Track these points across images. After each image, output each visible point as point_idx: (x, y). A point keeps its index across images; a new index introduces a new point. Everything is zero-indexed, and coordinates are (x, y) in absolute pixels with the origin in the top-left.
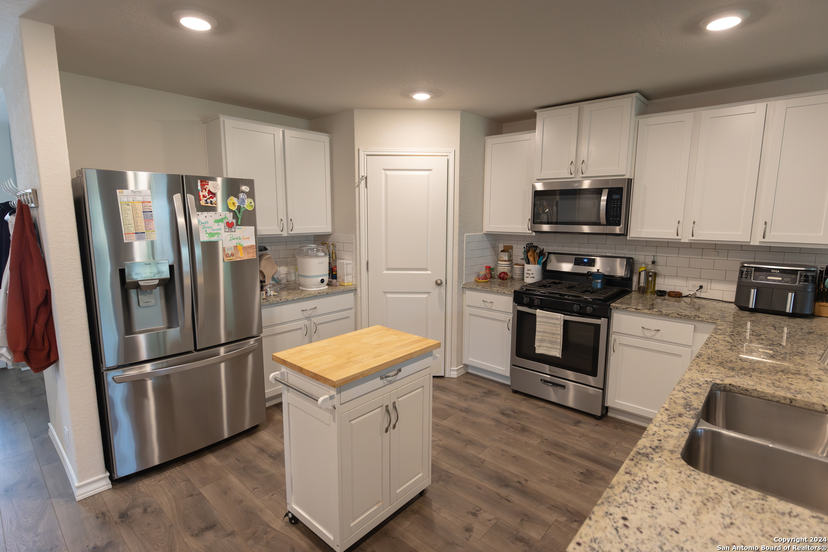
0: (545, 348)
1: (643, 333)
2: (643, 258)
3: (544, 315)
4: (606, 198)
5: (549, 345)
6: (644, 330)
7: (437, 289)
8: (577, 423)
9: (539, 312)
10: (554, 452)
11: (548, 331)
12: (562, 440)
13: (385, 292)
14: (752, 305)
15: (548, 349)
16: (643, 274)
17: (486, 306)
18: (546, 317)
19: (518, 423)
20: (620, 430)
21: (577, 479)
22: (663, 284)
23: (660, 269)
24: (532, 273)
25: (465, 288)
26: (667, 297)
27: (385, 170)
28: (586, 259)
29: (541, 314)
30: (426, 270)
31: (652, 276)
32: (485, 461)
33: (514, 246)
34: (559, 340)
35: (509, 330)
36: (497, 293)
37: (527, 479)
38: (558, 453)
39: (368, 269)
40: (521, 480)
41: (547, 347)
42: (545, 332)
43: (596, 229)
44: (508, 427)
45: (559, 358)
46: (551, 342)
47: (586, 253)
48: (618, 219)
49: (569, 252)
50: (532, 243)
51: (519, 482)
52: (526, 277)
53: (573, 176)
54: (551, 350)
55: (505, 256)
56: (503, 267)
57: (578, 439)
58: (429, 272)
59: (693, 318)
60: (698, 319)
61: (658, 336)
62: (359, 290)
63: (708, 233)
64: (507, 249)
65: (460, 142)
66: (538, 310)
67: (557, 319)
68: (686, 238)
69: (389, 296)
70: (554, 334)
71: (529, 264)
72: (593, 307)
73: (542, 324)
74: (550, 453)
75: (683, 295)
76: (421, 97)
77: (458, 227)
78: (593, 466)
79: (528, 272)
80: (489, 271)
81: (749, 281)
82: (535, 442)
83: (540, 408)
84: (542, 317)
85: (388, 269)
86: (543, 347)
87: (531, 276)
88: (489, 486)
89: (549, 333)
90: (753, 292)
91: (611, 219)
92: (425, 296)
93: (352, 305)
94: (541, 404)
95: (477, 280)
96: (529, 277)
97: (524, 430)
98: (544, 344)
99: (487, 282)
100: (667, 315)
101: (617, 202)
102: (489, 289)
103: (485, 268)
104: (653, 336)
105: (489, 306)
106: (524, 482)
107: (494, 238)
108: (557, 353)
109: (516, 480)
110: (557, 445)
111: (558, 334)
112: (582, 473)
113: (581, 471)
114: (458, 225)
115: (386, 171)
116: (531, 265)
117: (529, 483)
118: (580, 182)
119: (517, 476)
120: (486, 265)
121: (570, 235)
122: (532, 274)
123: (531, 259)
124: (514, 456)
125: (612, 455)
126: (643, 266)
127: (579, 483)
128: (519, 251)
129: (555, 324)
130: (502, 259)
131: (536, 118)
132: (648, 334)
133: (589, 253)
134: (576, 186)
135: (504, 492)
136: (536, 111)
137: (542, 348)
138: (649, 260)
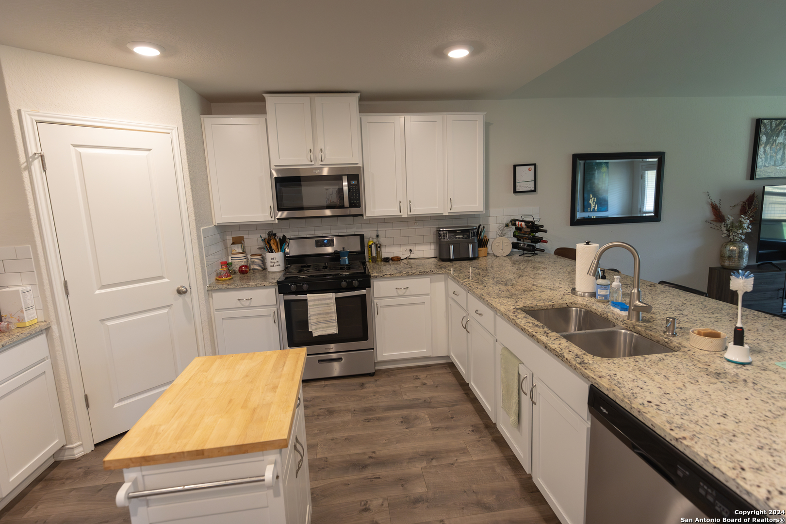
0: (321, 329)
1: (397, 293)
2: (369, 234)
3: (316, 298)
4: (347, 183)
5: (324, 325)
6: (398, 290)
7: (180, 299)
8: (362, 385)
9: (309, 296)
10: (370, 417)
11: (321, 312)
12: (366, 405)
13: (102, 320)
14: (452, 257)
15: (324, 329)
16: (373, 246)
17: (243, 305)
18: (318, 300)
19: (321, 409)
20: (392, 377)
21: (404, 429)
22: (386, 253)
23: (382, 241)
24: (275, 261)
25: (210, 290)
26: (391, 262)
27: (74, 146)
28: (326, 240)
29: (312, 298)
30: (161, 277)
31: (379, 247)
32: (327, 458)
33: (245, 237)
34: (334, 318)
35: (275, 323)
36: (257, 287)
37: (373, 451)
38: (372, 416)
39: (67, 293)
40: (371, 455)
41: (323, 328)
42: (319, 314)
43: (338, 212)
44: (316, 417)
45: (336, 334)
46: (326, 322)
47: (321, 235)
48: (358, 201)
49: (305, 236)
50: (272, 231)
51: (370, 457)
52: (271, 266)
53: (312, 163)
54: (327, 329)
55: (238, 249)
56: (238, 261)
57: (374, 397)
58: (166, 280)
59: (429, 272)
60: (432, 273)
61: (408, 292)
62: (54, 327)
63: (419, 209)
64: (237, 241)
65: (183, 117)
66: (308, 295)
67: (330, 299)
68: (404, 215)
69: (109, 323)
70: (328, 313)
71: (273, 252)
72: (346, 282)
73: (315, 307)
74: (369, 420)
75: (401, 258)
76: (147, 52)
77: (194, 221)
78: (404, 412)
79: (273, 261)
80: (226, 267)
81: (445, 240)
82: (349, 417)
83: (324, 387)
84: (314, 300)
85: (103, 287)
86: (320, 328)
87: (277, 264)
88: (353, 477)
89: (323, 314)
90: (451, 247)
91: (352, 202)
92: (165, 311)
93: (47, 354)
94: (322, 383)
95: (218, 279)
96: (275, 265)
97: (331, 412)
98: (320, 326)
99: (231, 279)
100: (412, 275)
101: (355, 187)
102: (245, 286)
103: (220, 264)
104: (404, 293)
105: (247, 303)
106: (373, 455)
107: (223, 229)
108: (334, 330)
109: (367, 457)
110: (366, 410)
111: (332, 312)
112: (402, 422)
113: (400, 421)
114: (194, 218)
115: (77, 148)
116: (274, 253)
117: (377, 453)
118: (321, 169)
119: (364, 453)
120: (220, 261)
121: (303, 220)
122: (277, 262)
123: (274, 247)
124: (345, 439)
125: (405, 397)
126: (371, 240)
127: (407, 430)
128: (254, 242)
129: (328, 304)
130: (234, 252)
131: (265, 102)
132: (401, 292)
133: (324, 235)
134: (317, 173)
135: (368, 473)
136: (265, 95)
137: (318, 330)
138: (374, 234)
